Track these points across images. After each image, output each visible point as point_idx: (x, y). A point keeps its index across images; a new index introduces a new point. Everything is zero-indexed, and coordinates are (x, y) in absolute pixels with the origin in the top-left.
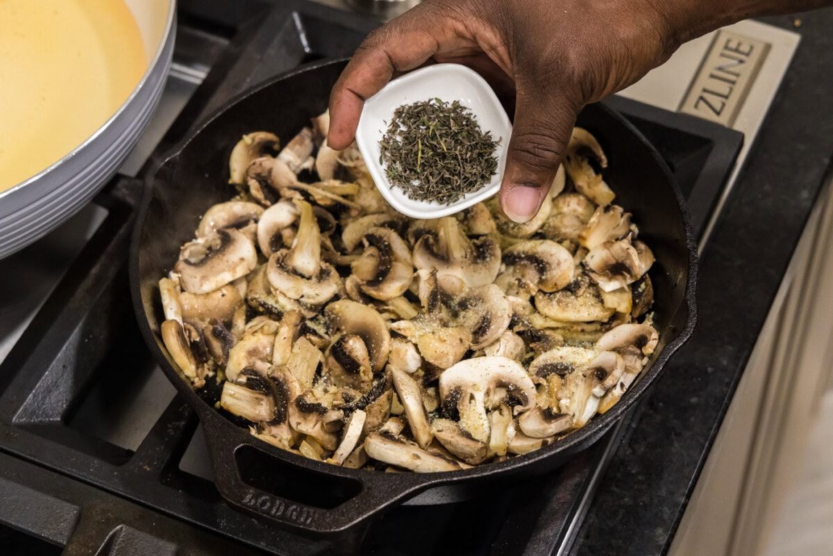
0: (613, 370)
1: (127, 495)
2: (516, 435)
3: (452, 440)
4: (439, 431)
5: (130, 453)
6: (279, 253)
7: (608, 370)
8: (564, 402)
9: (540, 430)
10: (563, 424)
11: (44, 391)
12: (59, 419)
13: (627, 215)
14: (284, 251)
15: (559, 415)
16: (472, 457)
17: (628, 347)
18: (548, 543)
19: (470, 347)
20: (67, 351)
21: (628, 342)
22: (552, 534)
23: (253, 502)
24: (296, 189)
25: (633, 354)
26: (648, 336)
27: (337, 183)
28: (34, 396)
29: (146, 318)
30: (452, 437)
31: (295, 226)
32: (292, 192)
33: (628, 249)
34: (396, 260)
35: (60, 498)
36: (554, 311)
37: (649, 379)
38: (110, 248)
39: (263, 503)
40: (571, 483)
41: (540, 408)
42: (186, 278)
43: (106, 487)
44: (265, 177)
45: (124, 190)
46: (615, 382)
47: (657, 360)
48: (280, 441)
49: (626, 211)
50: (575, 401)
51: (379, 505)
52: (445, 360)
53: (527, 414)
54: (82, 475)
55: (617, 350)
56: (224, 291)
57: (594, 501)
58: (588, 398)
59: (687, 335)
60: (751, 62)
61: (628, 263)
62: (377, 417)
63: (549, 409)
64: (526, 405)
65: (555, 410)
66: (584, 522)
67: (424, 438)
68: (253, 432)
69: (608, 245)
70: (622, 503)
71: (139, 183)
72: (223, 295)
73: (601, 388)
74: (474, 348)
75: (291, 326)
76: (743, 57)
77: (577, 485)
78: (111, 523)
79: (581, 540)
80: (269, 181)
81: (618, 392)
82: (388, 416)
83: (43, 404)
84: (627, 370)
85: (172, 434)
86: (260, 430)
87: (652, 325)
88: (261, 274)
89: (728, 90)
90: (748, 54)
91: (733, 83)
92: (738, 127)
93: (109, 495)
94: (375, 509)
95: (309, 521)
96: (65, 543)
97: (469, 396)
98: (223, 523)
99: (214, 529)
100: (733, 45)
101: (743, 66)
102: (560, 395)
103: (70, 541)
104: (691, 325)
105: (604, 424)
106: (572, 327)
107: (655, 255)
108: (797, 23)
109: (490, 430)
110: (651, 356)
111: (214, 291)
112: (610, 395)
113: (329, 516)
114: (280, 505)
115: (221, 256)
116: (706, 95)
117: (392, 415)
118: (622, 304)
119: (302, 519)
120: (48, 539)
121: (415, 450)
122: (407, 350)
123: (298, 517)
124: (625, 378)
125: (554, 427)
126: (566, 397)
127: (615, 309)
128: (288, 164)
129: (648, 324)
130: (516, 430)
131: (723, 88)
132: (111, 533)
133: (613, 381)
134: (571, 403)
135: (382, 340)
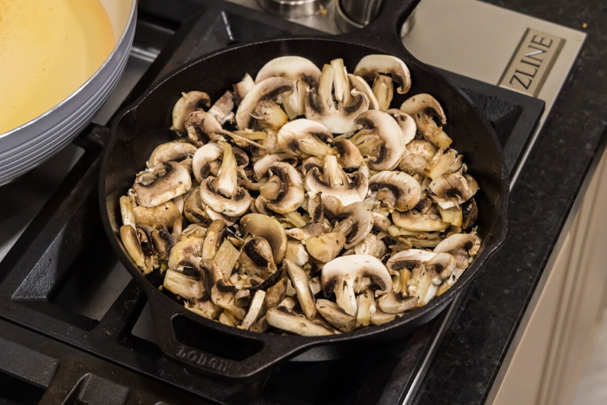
0: (448, 266)
1: (93, 352)
2: (376, 312)
3: (331, 314)
4: (321, 307)
5: (96, 322)
6: (207, 179)
7: (444, 266)
8: (411, 288)
9: (394, 308)
10: (410, 303)
11: (35, 277)
12: (45, 297)
13: (460, 156)
14: (211, 178)
15: (408, 297)
16: (345, 327)
17: (459, 250)
18: (398, 391)
19: (344, 246)
20: (52, 248)
21: (459, 246)
22: (401, 384)
23: (184, 354)
24: (221, 134)
25: (462, 254)
26: (473, 243)
27: (250, 131)
28: (28, 280)
29: (109, 223)
30: (331, 312)
31: (219, 160)
32: (218, 135)
33: (460, 178)
34: (292, 185)
35: (44, 353)
36: (406, 224)
37: (473, 271)
38: (85, 176)
39: (192, 356)
40: (415, 348)
41: (394, 293)
42: (140, 197)
43: (78, 346)
44: (199, 125)
45: (96, 135)
46: (449, 274)
47: (479, 258)
48: (205, 313)
49: (459, 153)
50: (420, 288)
51: (276, 358)
52: (326, 256)
53: (385, 296)
54: (60, 337)
55: (451, 252)
56: (168, 206)
57: (433, 362)
58: (429, 286)
59: (501, 241)
60: (551, 51)
61: (460, 188)
62: (276, 297)
63: (401, 293)
64: (384, 290)
65: (405, 294)
66: (425, 378)
67: (310, 312)
68: (187, 306)
69: (446, 176)
70: (453, 364)
71: (107, 130)
72: (167, 209)
73: (439, 278)
74: (347, 247)
75: (217, 232)
76: (545, 48)
77: (420, 349)
78: (81, 372)
79: (423, 390)
80: (202, 129)
81: (451, 282)
82: (284, 296)
83: (34, 286)
84: (458, 266)
85: (127, 308)
86: (192, 304)
87: (476, 234)
88: (194, 194)
89: (534, 71)
90: (548, 47)
91: (538, 66)
92: (541, 97)
93: (80, 351)
94: (272, 361)
95: (224, 369)
96: (47, 386)
97: (343, 283)
98: (162, 373)
99: (156, 377)
100: (538, 40)
101: (545, 54)
102: (409, 282)
103: (50, 384)
104: (504, 233)
105: (440, 302)
106: (419, 236)
107: (479, 185)
108: (585, 26)
109: (358, 308)
110: (475, 257)
111: (160, 205)
112: (445, 284)
113: (239, 366)
114: (204, 357)
115: (165, 180)
116: (518, 75)
117: (286, 296)
118: (455, 219)
119: (220, 368)
120: (35, 383)
121: (303, 320)
122: (298, 249)
123: (217, 367)
124: (456, 272)
125: (404, 306)
126: (413, 285)
127: (450, 223)
128: (216, 117)
129: (473, 234)
130: (376, 308)
131: (530, 70)
132: (81, 379)
133: (448, 274)
134: (417, 289)
135: (281, 242)
